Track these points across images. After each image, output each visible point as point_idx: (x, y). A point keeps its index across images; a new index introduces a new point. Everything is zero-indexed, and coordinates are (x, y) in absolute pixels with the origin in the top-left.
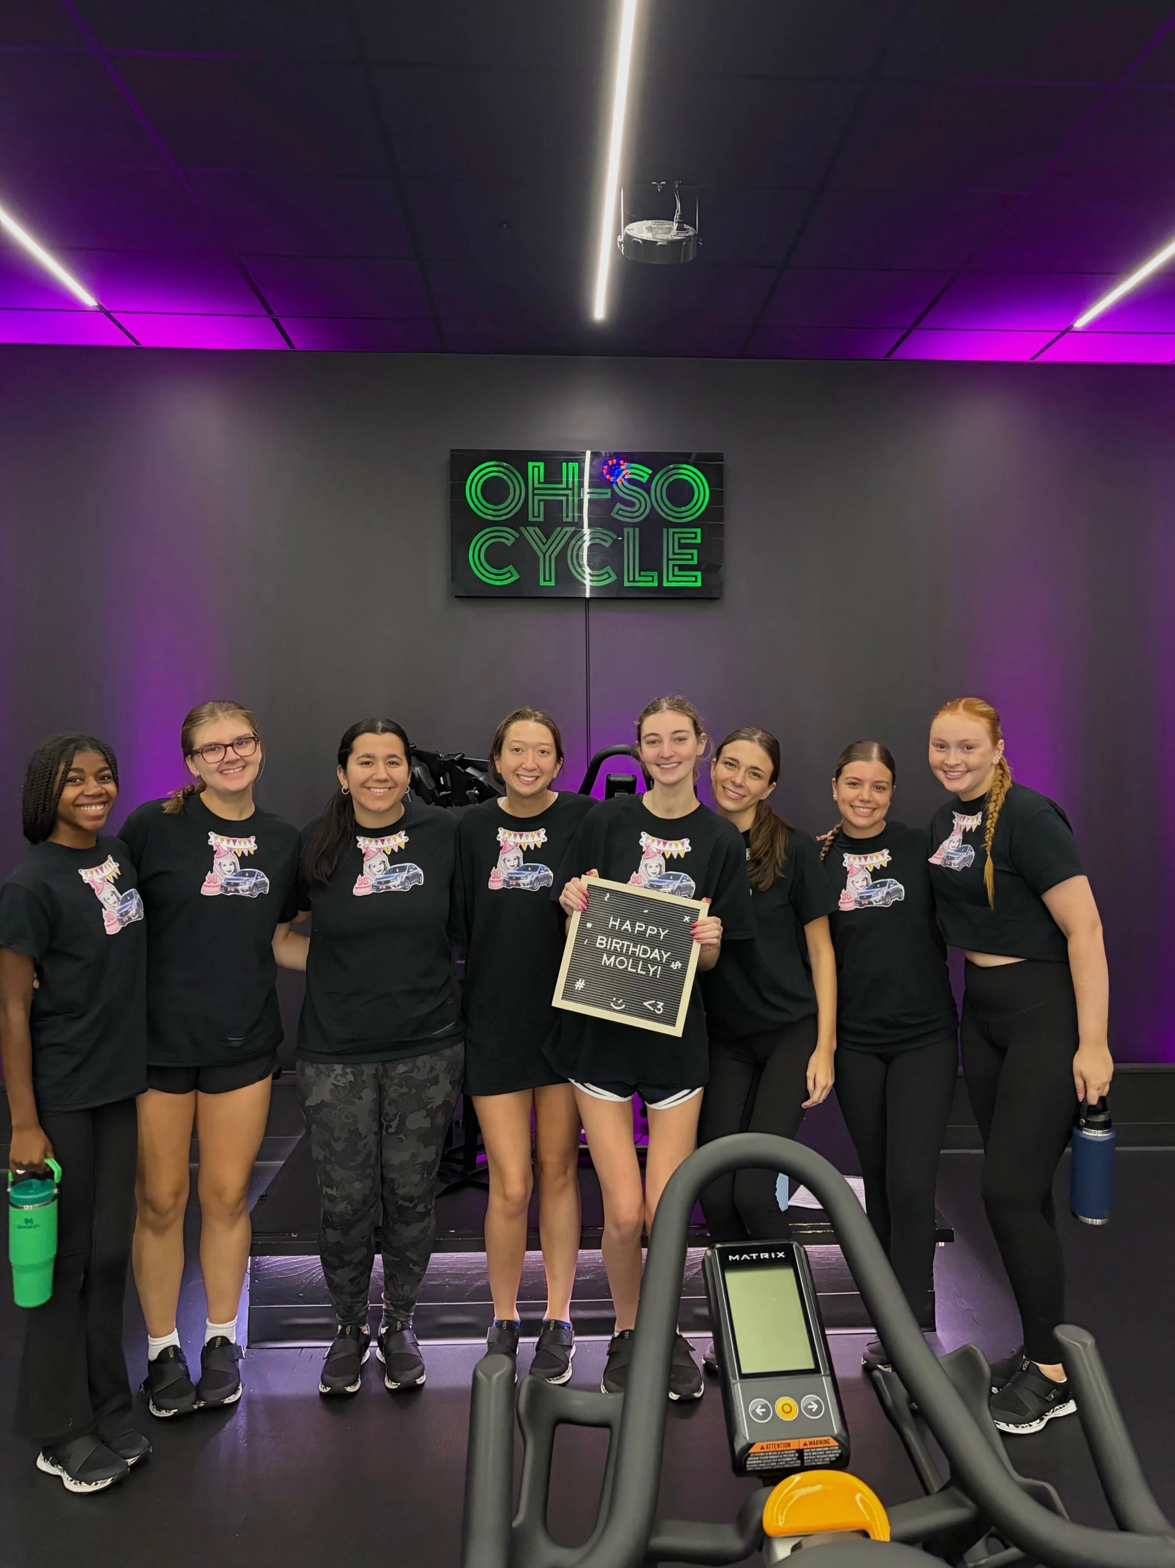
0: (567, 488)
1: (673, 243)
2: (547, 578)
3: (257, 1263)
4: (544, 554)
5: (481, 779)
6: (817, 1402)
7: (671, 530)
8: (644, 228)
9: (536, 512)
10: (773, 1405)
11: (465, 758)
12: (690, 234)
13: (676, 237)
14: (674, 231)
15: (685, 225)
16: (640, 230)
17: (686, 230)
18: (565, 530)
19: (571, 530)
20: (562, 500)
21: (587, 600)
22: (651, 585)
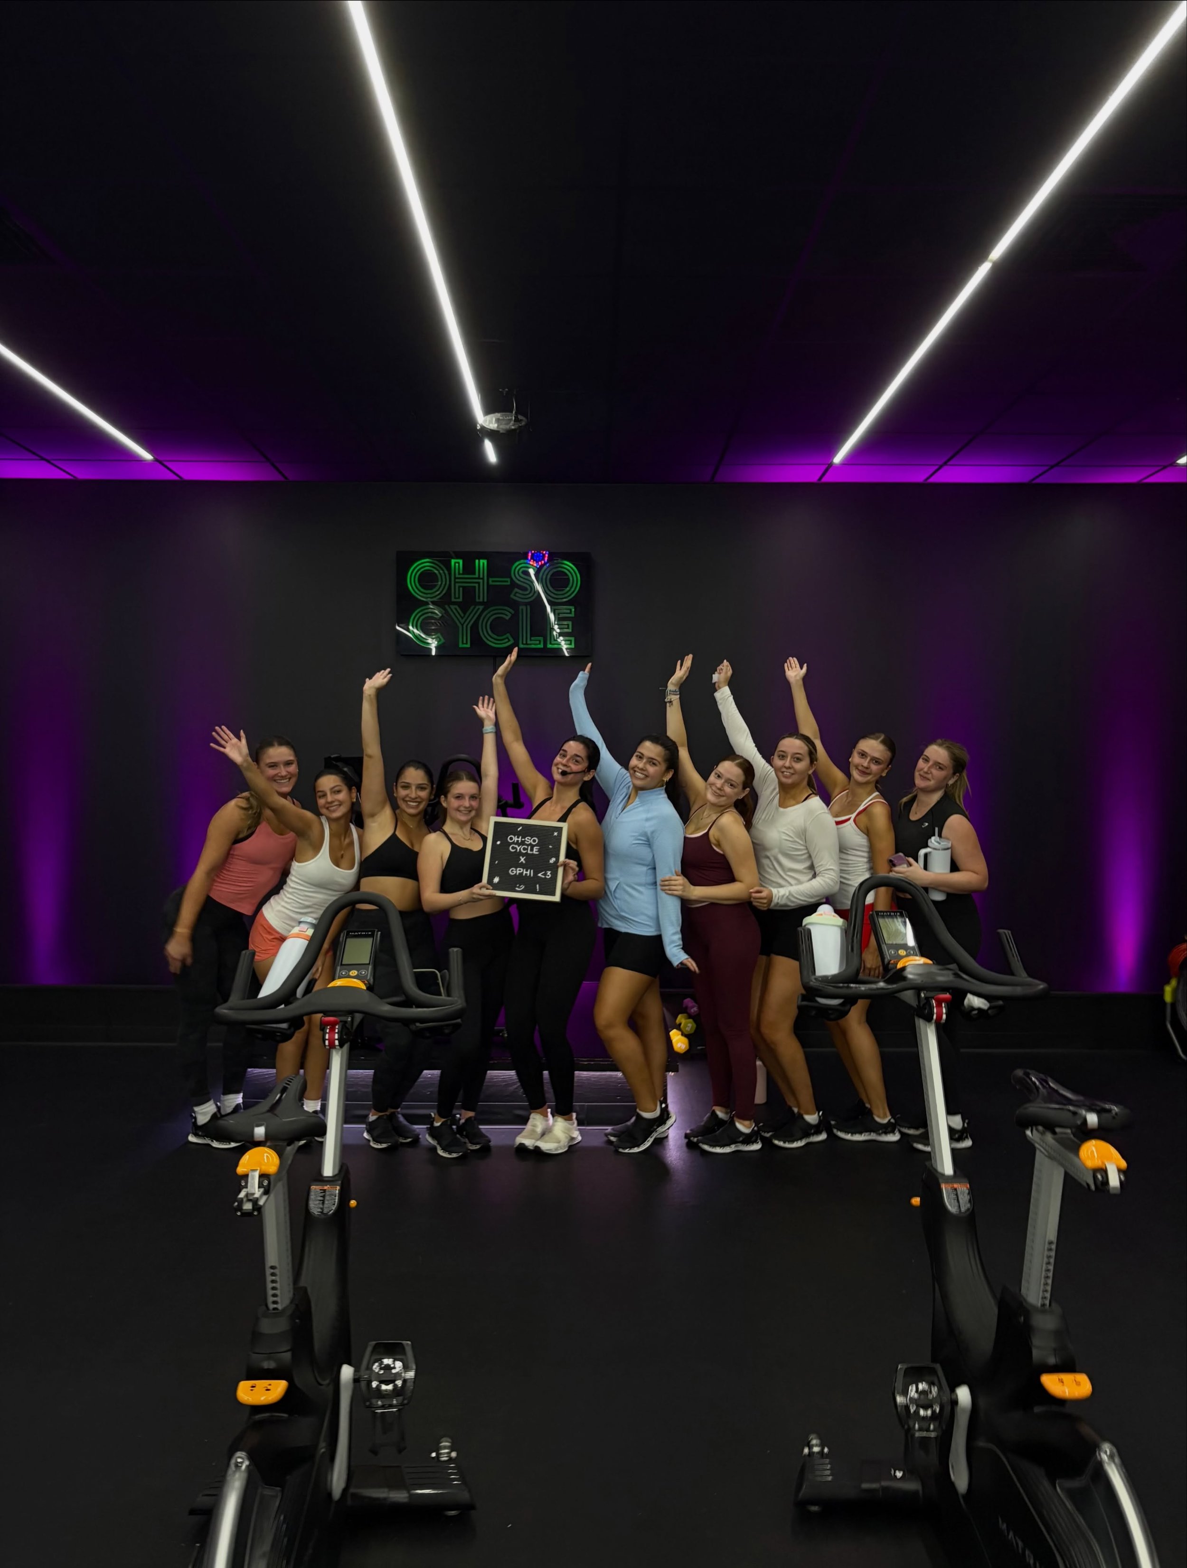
0: (479, 578)
2: (465, 642)
4: (462, 625)
7: (553, 608)
8: (494, 419)
10: (349, 972)
12: (523, 423)
13: (513, 427)
14: (512, 422)
15: (520, 417)
16: (491, 422)
17: (520, 421)
18: (477, 607)
19: (481, 607)
20: (475, 587)
21: (494, 657)
22: (539, 646)
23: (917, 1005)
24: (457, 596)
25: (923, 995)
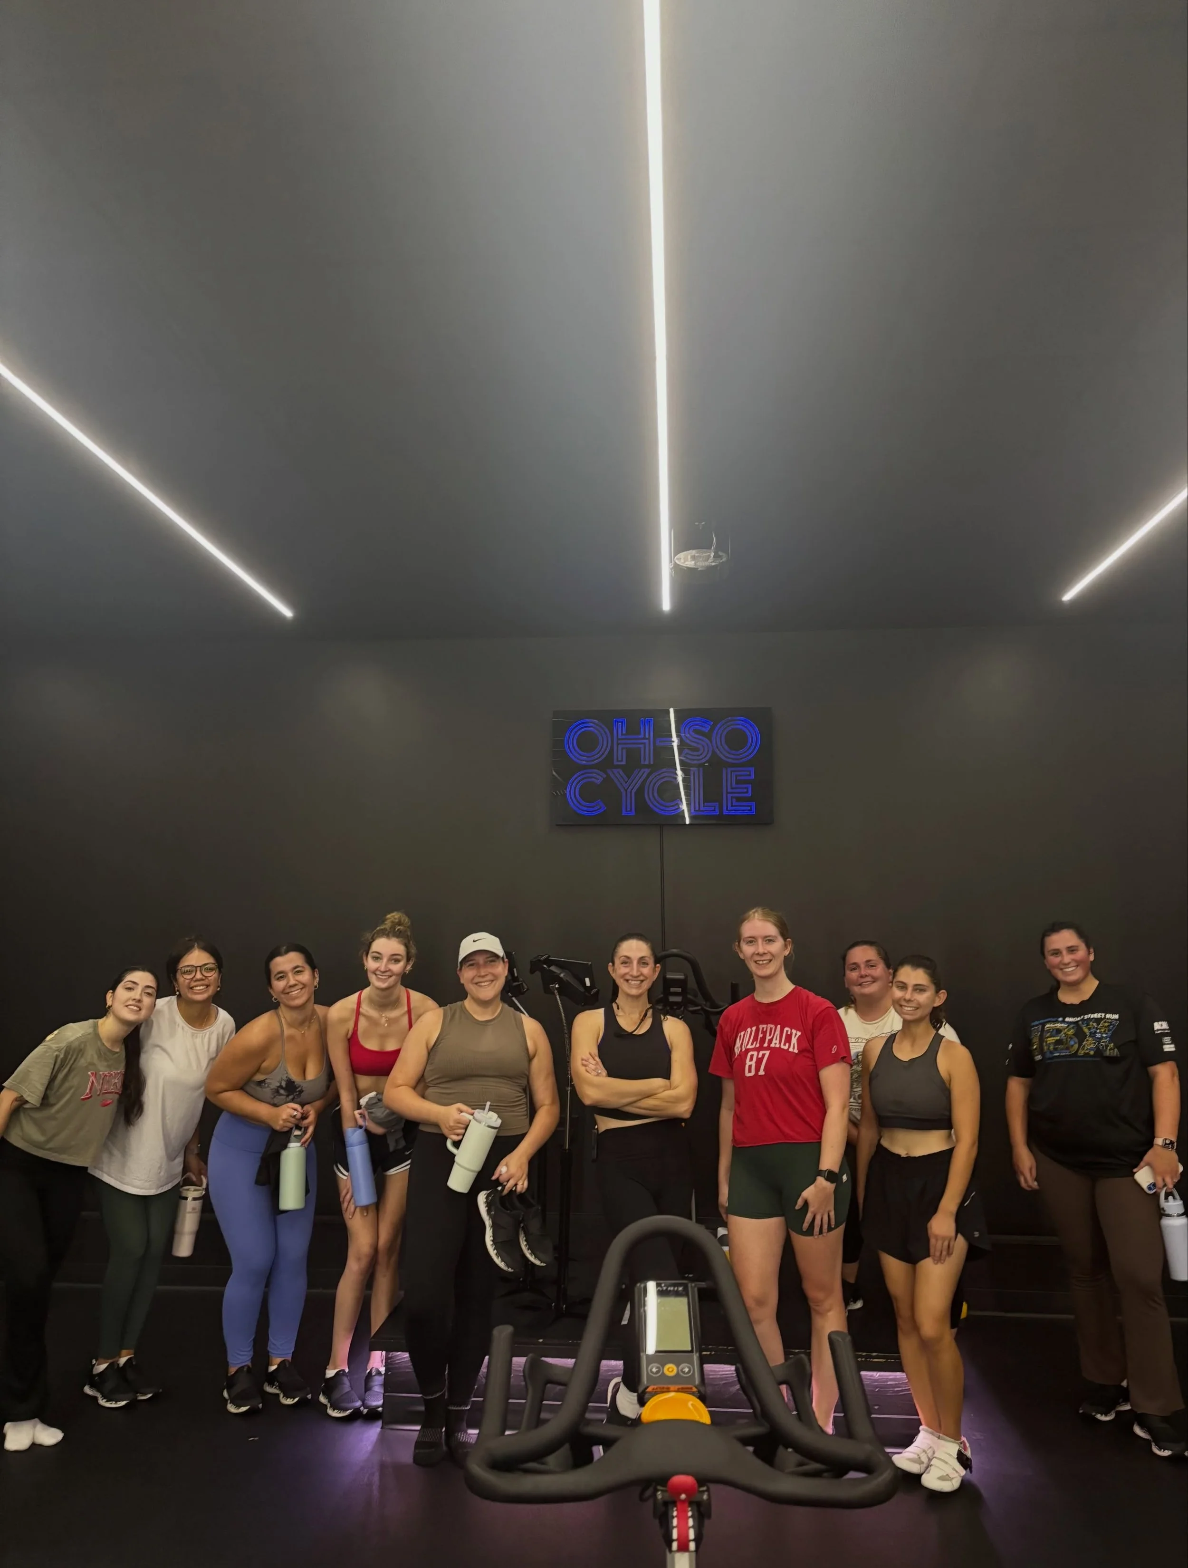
0: (644, 738)
1: (710, 569)
2: (628, 809)
3: (391, 1358)
4: (626, 791)
5: (562, 975)
6: (688, 1367)
7: (729, 770)
8: (689, 557)
9: (621, 757)
10: (663, 1368)
11: (550, 958)
12: (724, 559)
13: (713, 564)
14: (711, 559)
15: (720, 553)
16: (686, 560)
17: (720, 557)
18: (643, 770)
19: (647, 771)
20: (640, 748)
21: (661, 826)
22: (713, 813)
24: (619, 759)
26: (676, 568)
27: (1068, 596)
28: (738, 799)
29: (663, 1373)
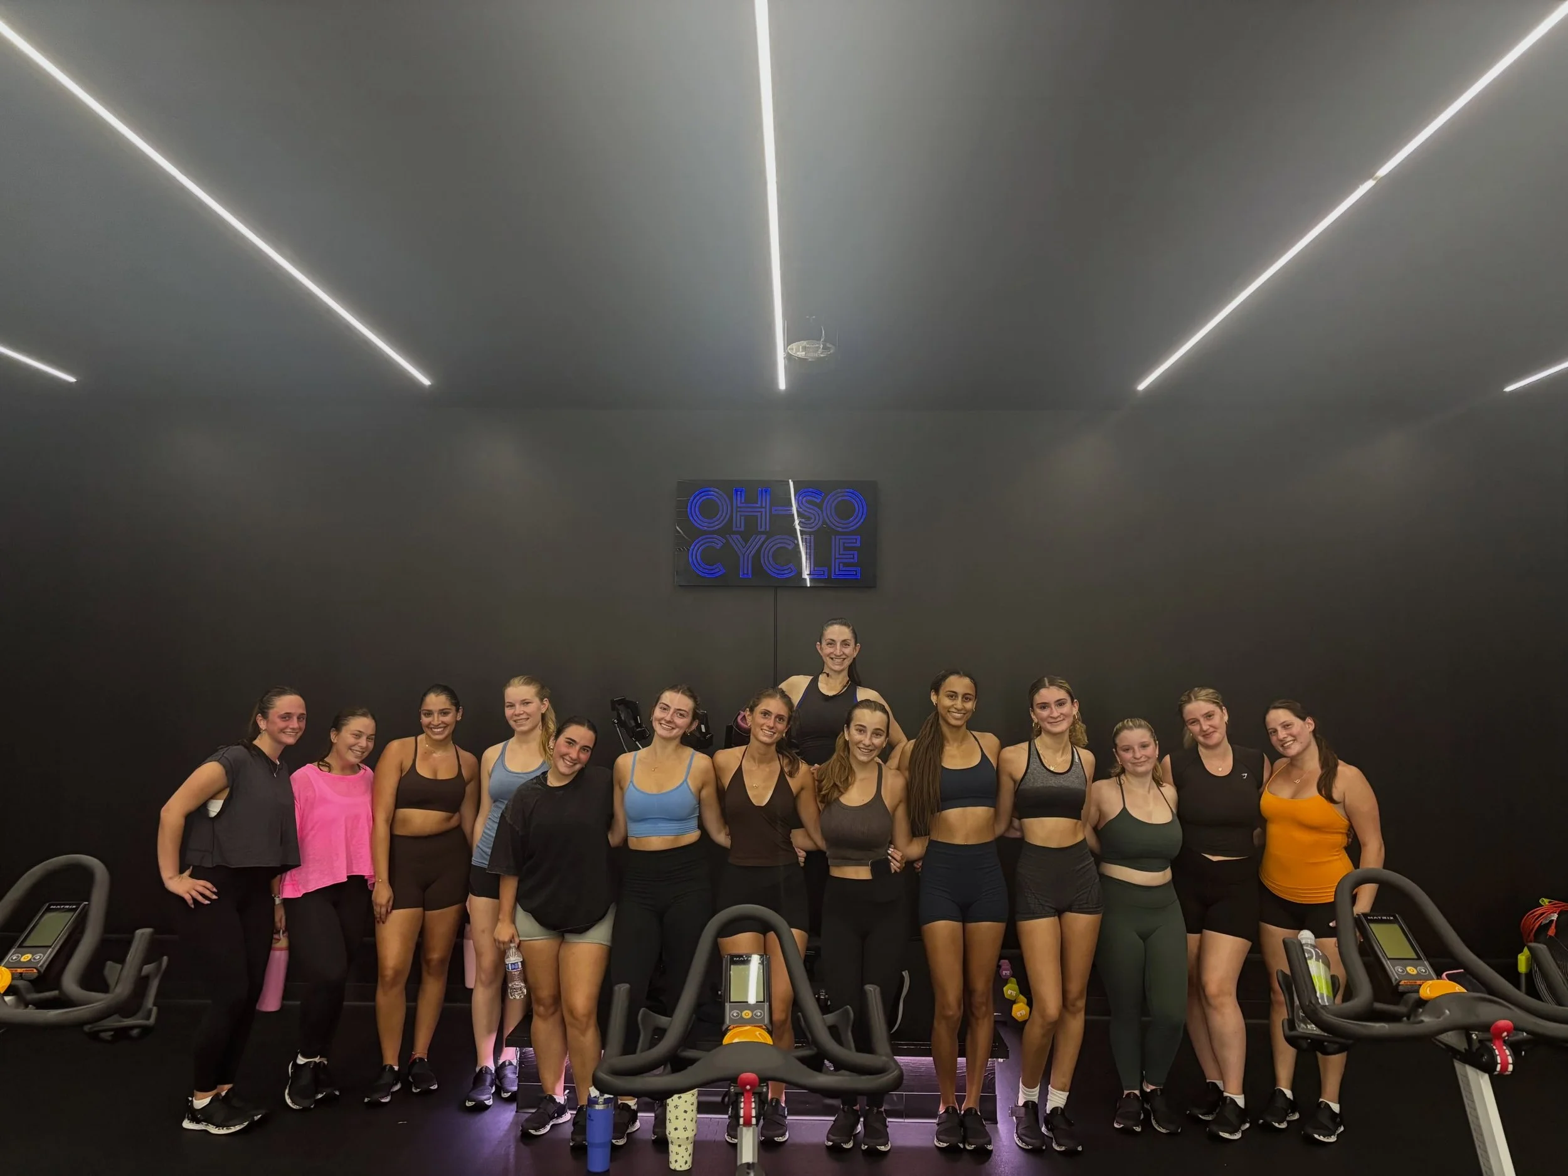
0: (762, 507)
1: (818, 360)
2: (745, 571)
4: (744, 555)
6: (760, 1013)
7: (838, 537)
8: (801, 347)
10: (741, 1013)
12: (832, 351)
13: (822, 355)
14: (820, 350)
15: (828, 345)
16: (798, 350)
17: (829, 349)
18: (759, 536)
19: (764, 537)
20: (757, 516)
21: (776, 588)
22: (822, 577)
23: (1465, 1049)
24: (738, 525)
25: (1474, 1036)
26: (789, 358)
27: (1142, 386)
28: (845, 565)
29: (741, 1016)
